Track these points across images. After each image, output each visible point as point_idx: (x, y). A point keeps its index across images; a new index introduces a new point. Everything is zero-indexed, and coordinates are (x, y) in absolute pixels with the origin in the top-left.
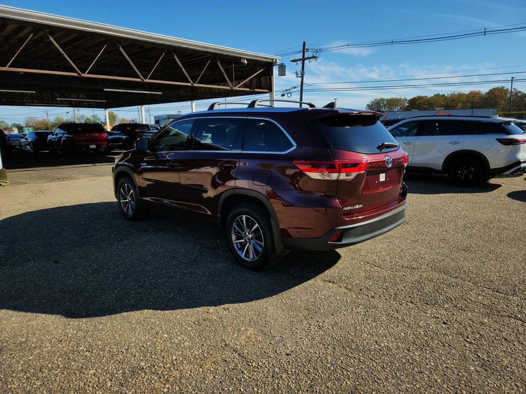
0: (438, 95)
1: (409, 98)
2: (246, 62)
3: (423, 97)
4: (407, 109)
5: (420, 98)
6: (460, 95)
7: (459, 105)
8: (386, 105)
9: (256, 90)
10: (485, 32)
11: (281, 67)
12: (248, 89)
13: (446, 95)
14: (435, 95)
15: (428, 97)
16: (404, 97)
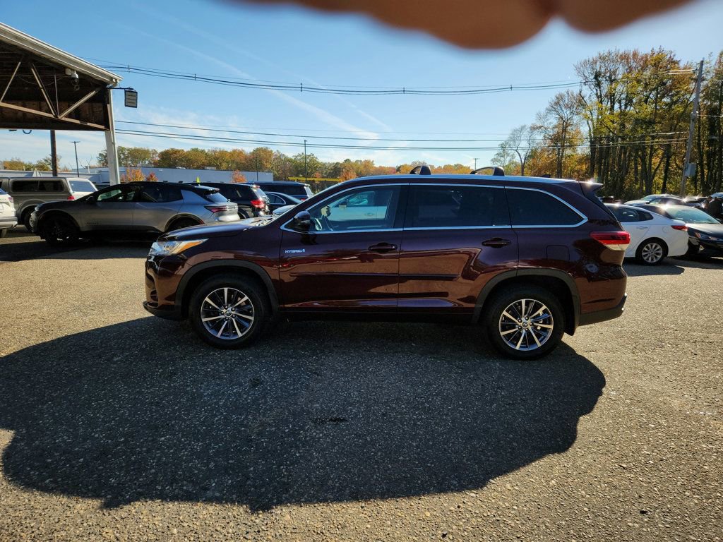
0: (196, 150)
1: (160, 150)
2: (77, 76)
3: (178, 151)
4: (157, 165)
5: (175, 152)
6: (223, 153)
7: (224, 165)
8: (128, 157)
9: (89, 124)
10: (301, 88)
11: (129, 93)
12: (78, 122)
13: (207, 151)
14: (193, 150)
15: (185, 151)
16: (153, 148)
